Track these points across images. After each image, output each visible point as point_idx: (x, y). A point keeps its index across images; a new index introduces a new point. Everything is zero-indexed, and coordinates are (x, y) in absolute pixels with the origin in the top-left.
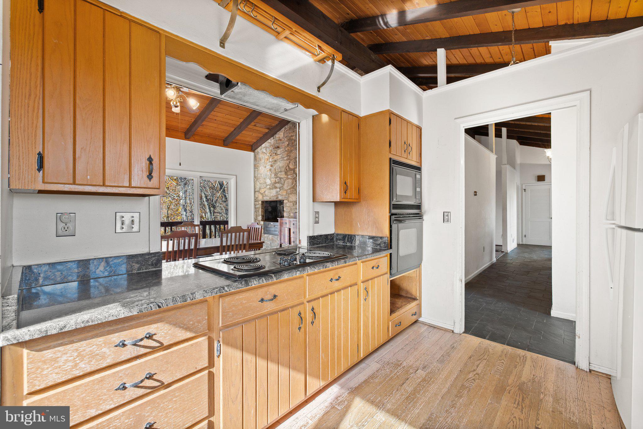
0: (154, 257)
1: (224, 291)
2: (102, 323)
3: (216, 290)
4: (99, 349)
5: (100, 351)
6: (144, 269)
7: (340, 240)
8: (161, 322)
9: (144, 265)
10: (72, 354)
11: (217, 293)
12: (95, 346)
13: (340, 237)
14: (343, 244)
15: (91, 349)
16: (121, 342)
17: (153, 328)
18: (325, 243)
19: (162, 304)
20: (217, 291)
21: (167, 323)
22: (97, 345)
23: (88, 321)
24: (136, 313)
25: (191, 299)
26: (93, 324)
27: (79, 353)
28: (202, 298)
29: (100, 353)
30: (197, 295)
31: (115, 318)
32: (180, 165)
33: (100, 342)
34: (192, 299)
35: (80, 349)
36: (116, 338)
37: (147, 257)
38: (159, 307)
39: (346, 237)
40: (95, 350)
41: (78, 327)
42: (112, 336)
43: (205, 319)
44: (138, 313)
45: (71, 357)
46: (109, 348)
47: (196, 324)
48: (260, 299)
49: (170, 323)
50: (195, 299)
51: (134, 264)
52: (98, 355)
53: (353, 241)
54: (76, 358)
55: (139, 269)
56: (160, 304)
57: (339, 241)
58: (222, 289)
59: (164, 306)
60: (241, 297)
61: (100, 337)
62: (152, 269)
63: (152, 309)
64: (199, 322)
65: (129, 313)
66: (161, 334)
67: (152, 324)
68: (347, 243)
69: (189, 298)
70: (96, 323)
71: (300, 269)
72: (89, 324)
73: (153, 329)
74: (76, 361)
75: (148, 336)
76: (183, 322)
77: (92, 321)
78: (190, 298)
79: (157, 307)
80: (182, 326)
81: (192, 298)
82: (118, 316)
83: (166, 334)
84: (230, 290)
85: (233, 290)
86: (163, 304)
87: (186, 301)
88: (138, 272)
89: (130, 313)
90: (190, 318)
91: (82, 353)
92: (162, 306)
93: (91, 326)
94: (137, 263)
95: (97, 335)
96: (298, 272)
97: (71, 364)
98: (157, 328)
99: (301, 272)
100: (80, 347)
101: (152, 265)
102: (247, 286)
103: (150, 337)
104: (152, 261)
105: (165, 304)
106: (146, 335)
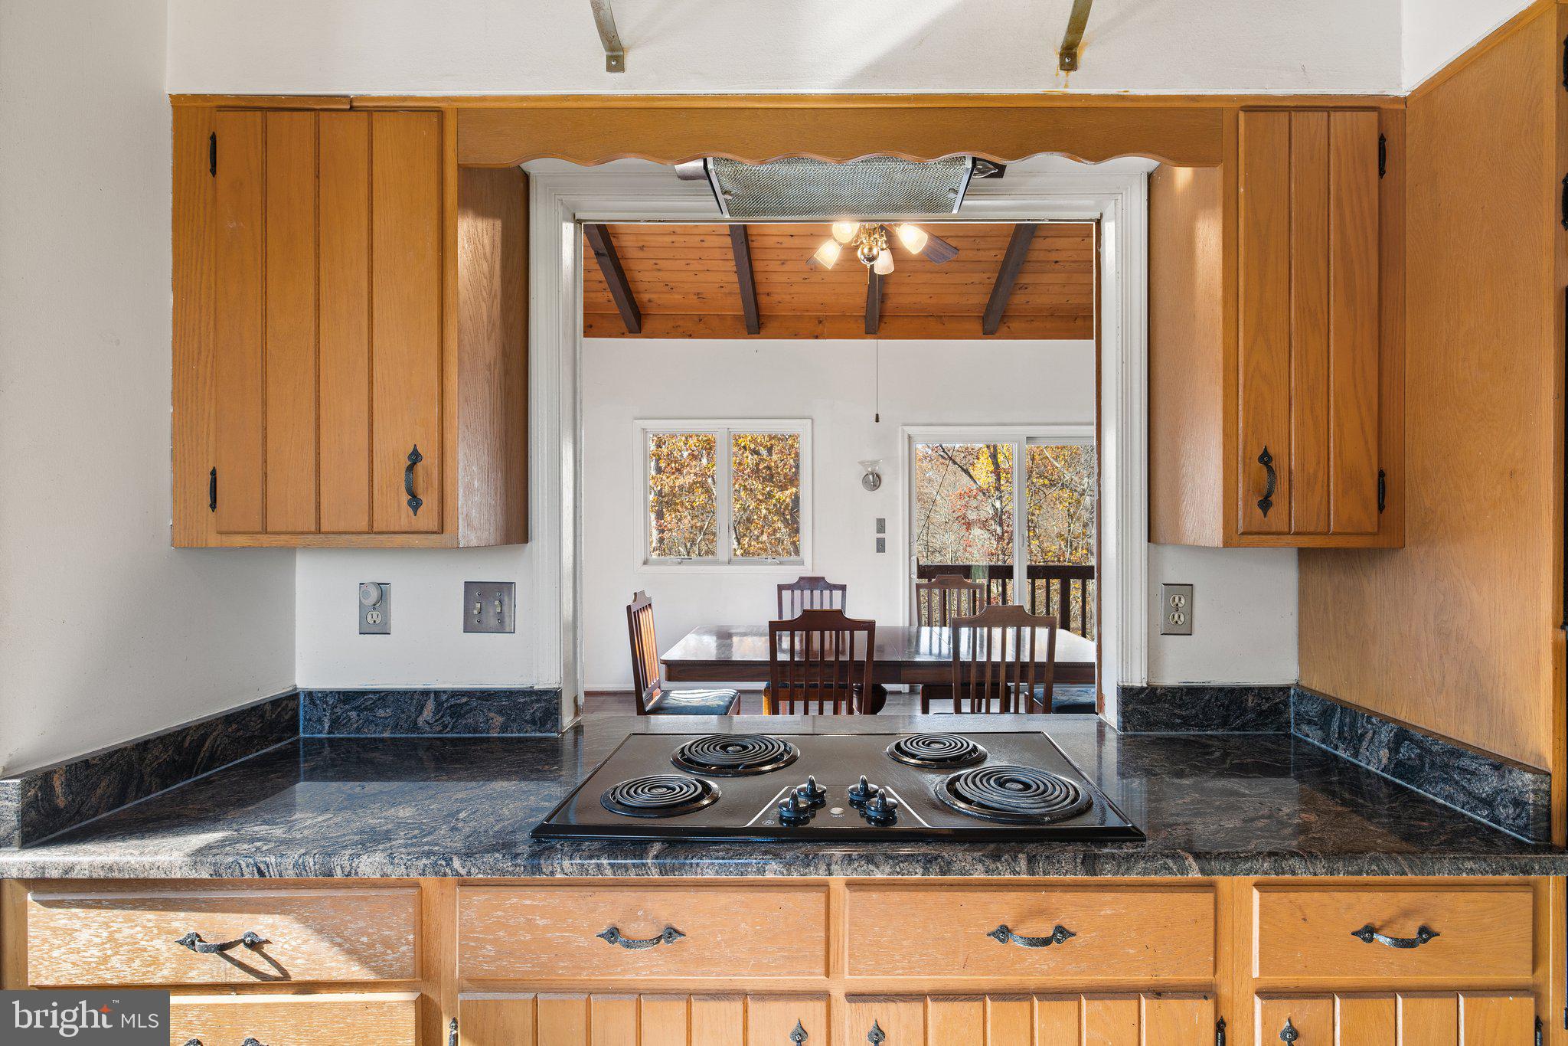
0: (538, 701)
1: (448, 871)
2: (137, 880)
3: (425, 861)
4: (147, 938)
5: (151, 943)
6: (515, 730)
7: (1309, 723)
8: (283, 913)
9: (515, 720)
10: (99, 931)
11: (424, 871)
12: (138, 929)
13: (1313, 709)
14: (1324, 746)
15: (132, 931)
16: (189, 936)
17: (261, 924)
18: (1224, 724)
19: (268, 867)
20: (425, 865)
21: (298, 920)
22: (144, 927)
23: (111, 869)
24: (207, 876)
25: (346, 873)
26: (120, 876)
27: (111, 933)
28: (379, 877)
29: (149, 948)
30: (362, 864)
31: (163, 876)
32: (877, 420)
33: (149, 920)
34: (349, 874)
35: (112, 924)
36: (184, 922)
37: (522, 700)
38: (261, 873)
39: (1332, 716)
40: (140, 936)
41: (95, 876)
42: (172, 915)
43: (408, 943)
44: (211, 875)
45: (98, 936)
46: (167, 941)
47: (379, 948)
48: (604, 929)
49: (304, 921)
50: (356, 873)
51: (492, 715)
52: (145, 950)
53: (1360, 742)
54: (106, 943)
55: (504, 728)
56: (263, 867)
57: (1305, 728)
58: (444, 863)
59: (272, 873)
60: (528, 902)
61: (150, 910)
62: (533, 735)
63: (243, 875)
64: (387, 943)
65: (191, 870)
66: (282, 947)
67: (259, 913)
68: (1336, 747)
69: (339, 867)
70: (127, 877)
71: (789, 855)
72: (113, 874)
73: (261, 927)
74: (104, 949)
75: (248, 940)
76: (340, 929)
77: (120, 871)
78: (342, 868)
79: (255, 872)
80: (339, 940)
81: (347, 870)
82: (168, 873)
83: (295, 949)
84: (469, 873)
85: (480, 876)
86: (270, 867)
87: (332, 876)
88: (501, 735)
89: (194, 871)
90: (361, 924)
91: (117, 935)
92: (267, 874)
93: (117, 879)
94: (500, 712)
95: (144, 905)
96: (774, 865)
97: (95, 952)
98: (273, 926)
99: (788, 865)
100: (113, 922)
101: (533, 722)
102: (533, 874)
103: (255, 945)
104: (532, 711)
105: (276, 870)
106: (246, 937)
